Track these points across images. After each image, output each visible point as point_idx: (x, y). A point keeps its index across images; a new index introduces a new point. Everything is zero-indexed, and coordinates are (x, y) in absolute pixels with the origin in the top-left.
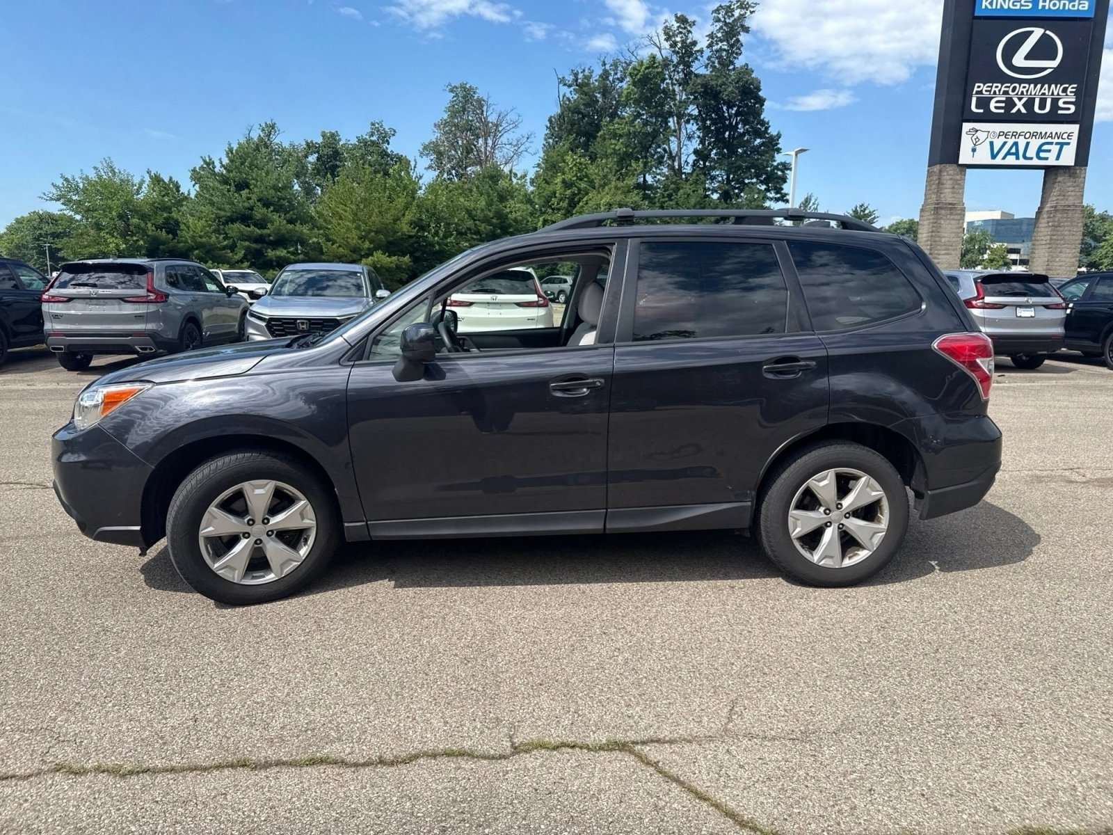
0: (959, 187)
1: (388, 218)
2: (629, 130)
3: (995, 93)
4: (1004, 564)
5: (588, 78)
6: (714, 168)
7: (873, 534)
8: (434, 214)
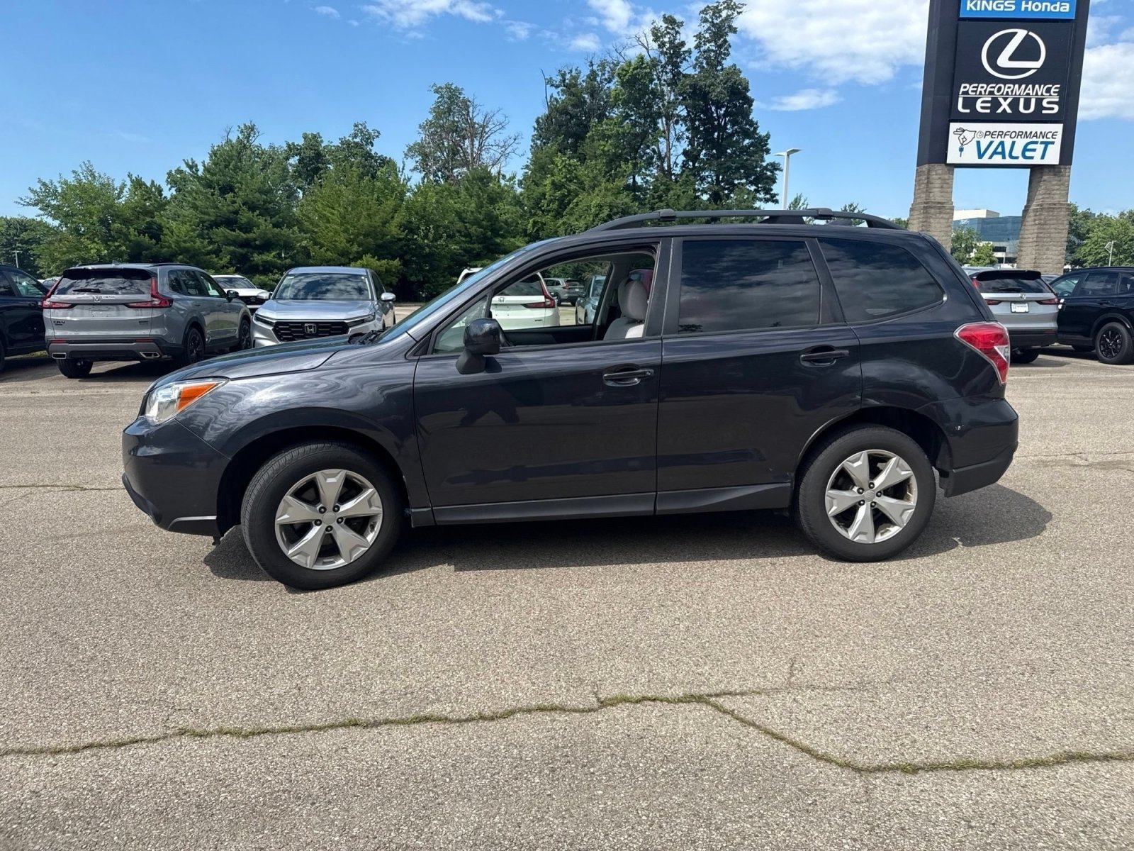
0: (947, 185)
1: (377, 220)
2: (618, 131)
3: (981, 93)
4: (1021, 538)
5: (576, 78)
6: (704, 169)
7: (903, 511)
8: (423, 217)
